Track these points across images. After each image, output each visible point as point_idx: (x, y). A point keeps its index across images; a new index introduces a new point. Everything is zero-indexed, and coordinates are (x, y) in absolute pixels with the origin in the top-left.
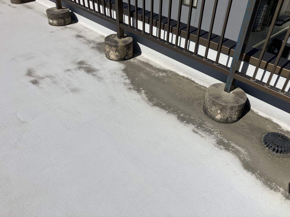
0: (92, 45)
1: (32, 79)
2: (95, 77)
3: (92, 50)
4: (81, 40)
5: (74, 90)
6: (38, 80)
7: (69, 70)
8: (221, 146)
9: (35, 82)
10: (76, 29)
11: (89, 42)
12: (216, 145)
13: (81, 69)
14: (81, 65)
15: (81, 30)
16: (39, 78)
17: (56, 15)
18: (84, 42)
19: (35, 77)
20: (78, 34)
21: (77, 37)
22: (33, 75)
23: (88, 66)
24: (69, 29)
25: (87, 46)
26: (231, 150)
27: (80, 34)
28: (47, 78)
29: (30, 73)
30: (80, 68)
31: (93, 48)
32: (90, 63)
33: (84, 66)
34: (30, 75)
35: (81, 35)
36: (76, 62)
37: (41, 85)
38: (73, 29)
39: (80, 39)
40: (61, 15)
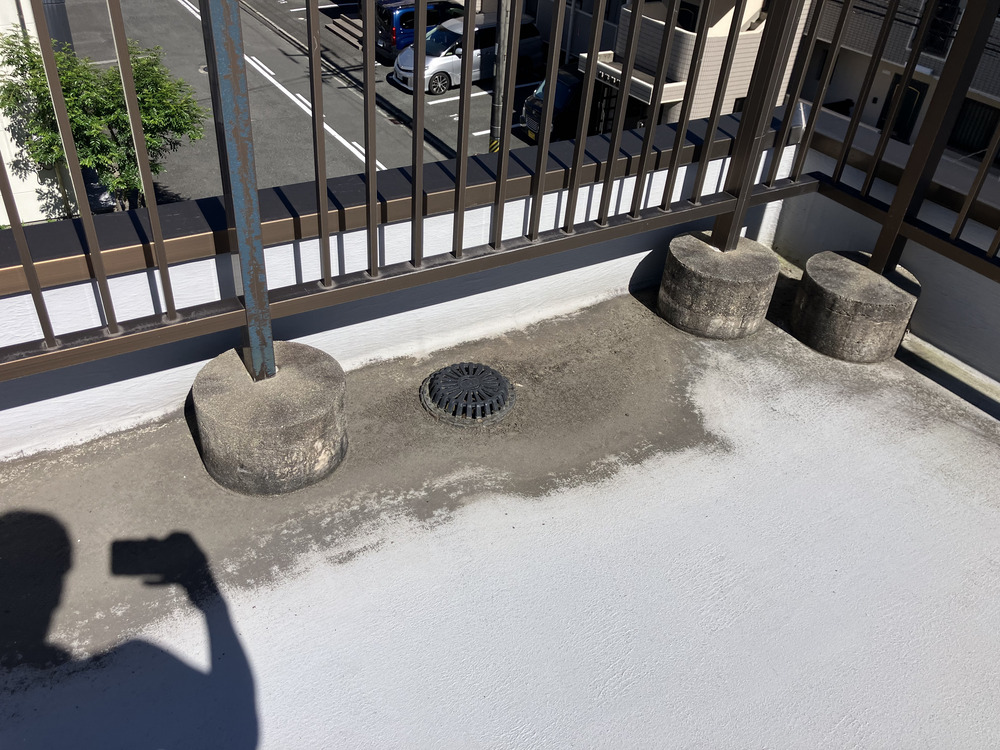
8: (436, 513)
12: (427, 525)
26: (460, 496)
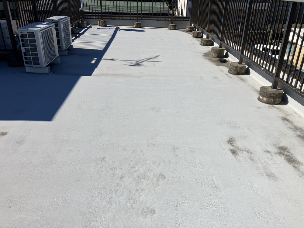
0: (299, 133)
1: (232, 148)
2: (297, 170)
3: (298, 139)
4: (287, 124)
5: (270, 176)
6: (237, 151)
7: (268, 152)
9: (234, 152)
10: (283, 111)
11: (296, 129)
13: (282, 155)
14: (283, 151)
15: (289, 114)
16: (238, 150)
17: (269, 94)
18: (290, 127)
19: (234, 146)
20: (285, 117)
21: (283, 119)
22: (233, 144)
23: (291, 155)
24: (277, 109)
25: (293, 132)
27: (287, 117)
28: (246, 152)
29: (231, 141)
30: (281, 153)
31: (299, 136)
32: (293, 152)
33: (286, 153)
34: (231, 144)
35: (288, 119)
36: (278, 146)
37: (238, 157)
38: (281, 110)
39: (287, 122)
40: (273, 95)
